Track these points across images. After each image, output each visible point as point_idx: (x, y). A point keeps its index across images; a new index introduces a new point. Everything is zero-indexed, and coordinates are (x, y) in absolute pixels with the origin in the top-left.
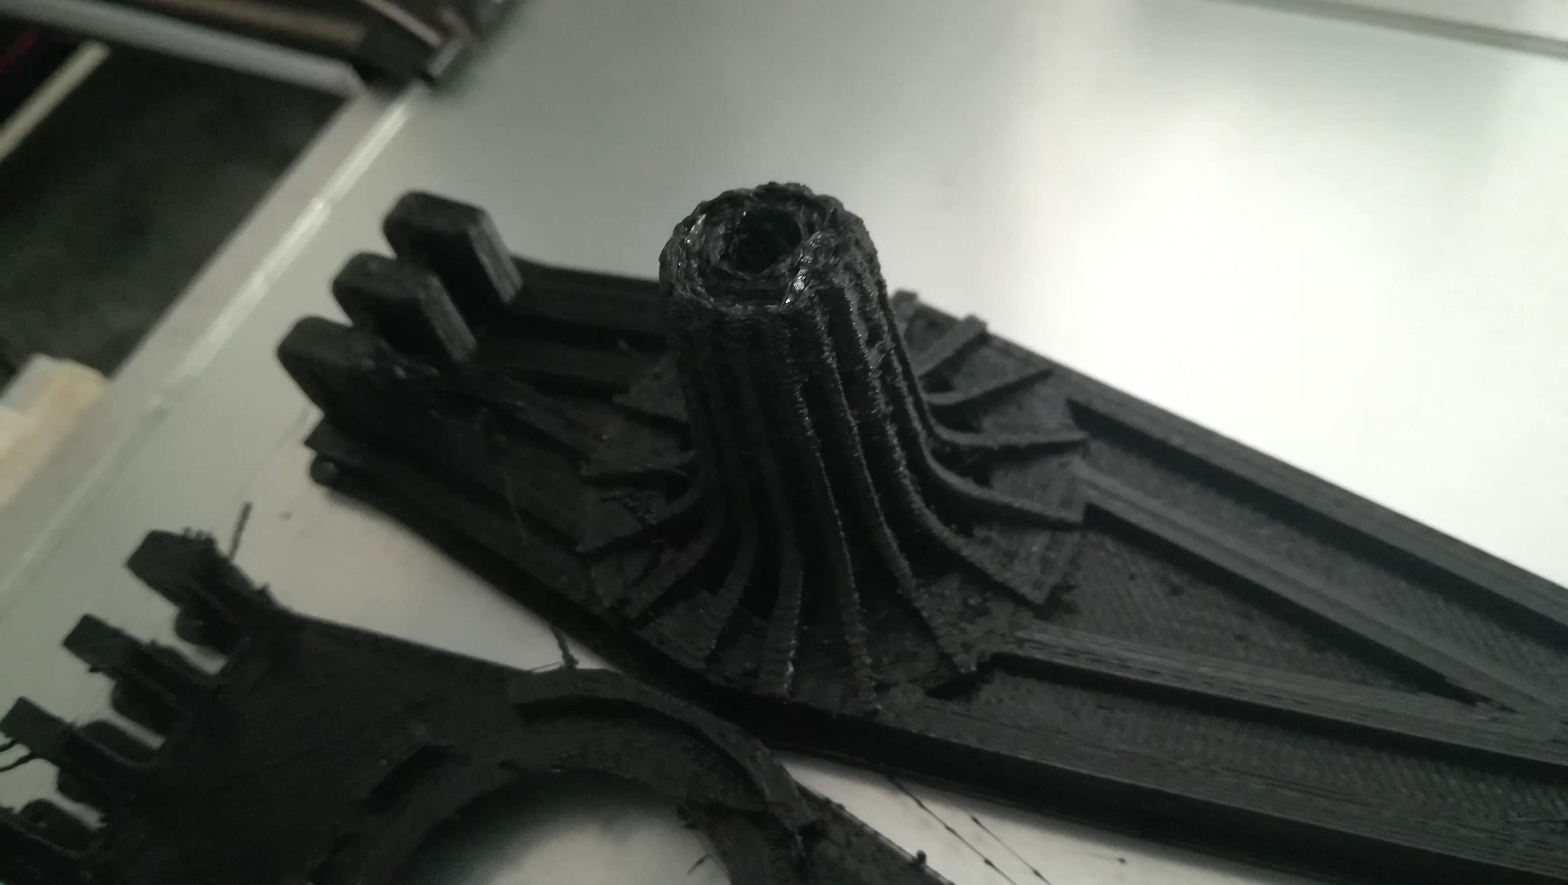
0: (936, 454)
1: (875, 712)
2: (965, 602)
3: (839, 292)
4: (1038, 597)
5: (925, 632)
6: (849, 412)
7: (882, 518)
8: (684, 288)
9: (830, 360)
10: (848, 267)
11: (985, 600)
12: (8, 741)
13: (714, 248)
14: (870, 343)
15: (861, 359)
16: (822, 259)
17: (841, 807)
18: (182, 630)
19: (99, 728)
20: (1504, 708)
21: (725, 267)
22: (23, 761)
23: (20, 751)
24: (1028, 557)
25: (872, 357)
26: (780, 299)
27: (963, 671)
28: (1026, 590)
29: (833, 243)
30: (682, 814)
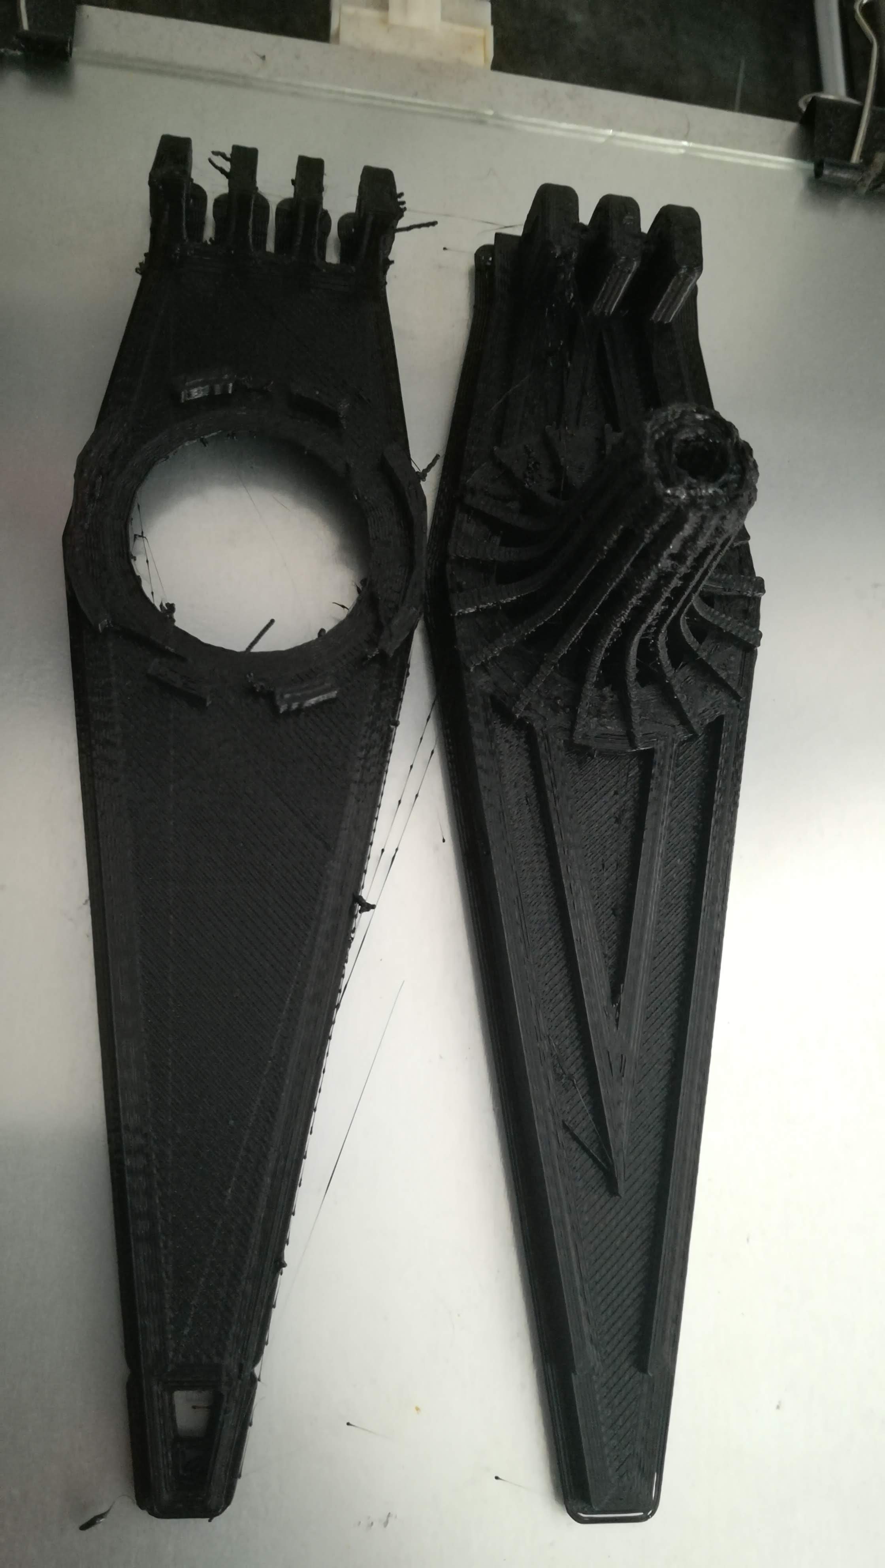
0: (643, 643)
1: (468, 669)
2: (557, 698)
3: (685, 520)
4: (578, 739)
5: (528, 681)
6: (628, 565)
7: (585, 624)
8: (652, 427)
9: (647, 536)
10: (704, 518)
11: (564, 709)
12: (229, 156)
13: (686, 433)
14: (672, 557)
15: (659, 556)
16: (705, 501)
17: (408, 674)
18: (344, 221)
19: (263, 204)
20: (617, 1020)
21: (675, 445)
22: (222, 171)
23: (227, 166)
24: (602, 725)
25: (665, 563)
26: (668, 486)
27: (513, 709)
28: (579, 729)
29: (719, 503)
30: (363, 582)
